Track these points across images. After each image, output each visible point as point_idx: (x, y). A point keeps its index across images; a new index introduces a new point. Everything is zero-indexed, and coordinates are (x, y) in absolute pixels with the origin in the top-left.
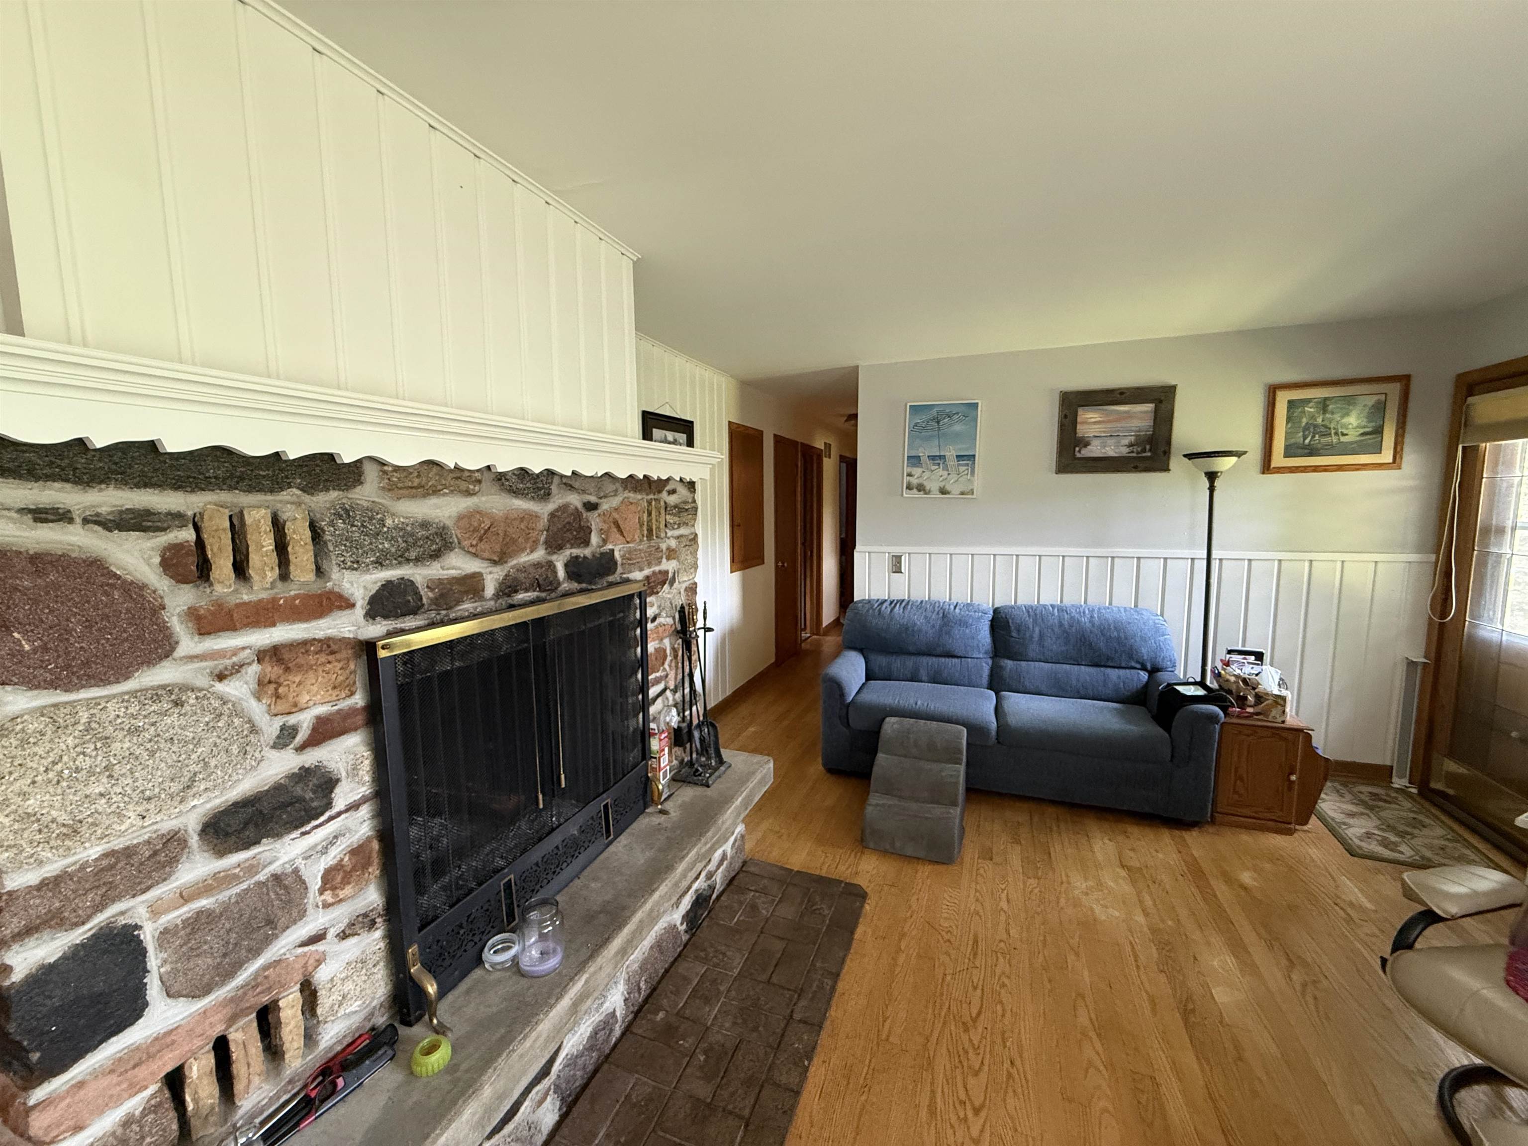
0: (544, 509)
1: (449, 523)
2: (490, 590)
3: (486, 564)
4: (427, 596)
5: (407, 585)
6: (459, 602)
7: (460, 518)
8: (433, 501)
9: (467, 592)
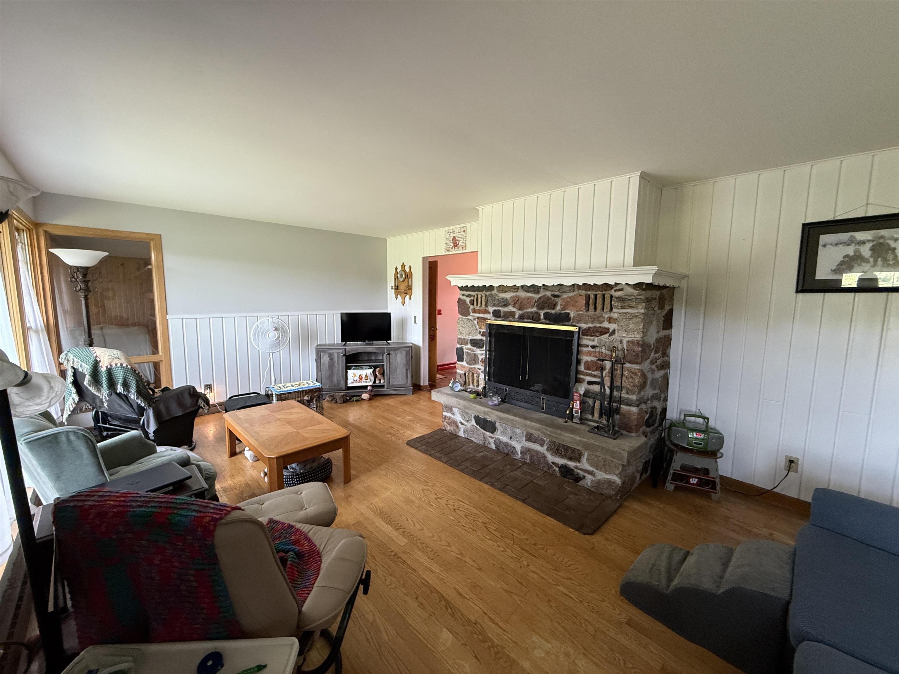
0: (537, 296)
1: (509, 299)
2: (517, 316)
3: (517, 310)
4: (502, 314)
5: (499, 311)
6: (509, 317)
7: (511, 297)
8: (507, 293)
9: (511, 315)
